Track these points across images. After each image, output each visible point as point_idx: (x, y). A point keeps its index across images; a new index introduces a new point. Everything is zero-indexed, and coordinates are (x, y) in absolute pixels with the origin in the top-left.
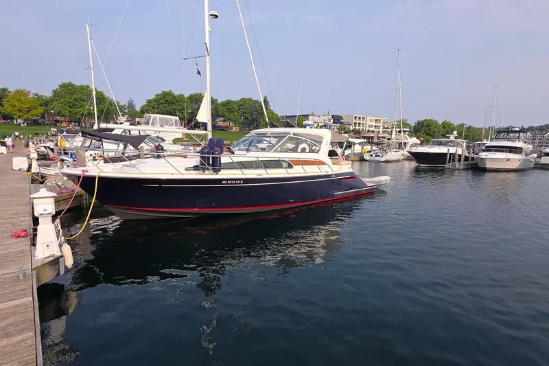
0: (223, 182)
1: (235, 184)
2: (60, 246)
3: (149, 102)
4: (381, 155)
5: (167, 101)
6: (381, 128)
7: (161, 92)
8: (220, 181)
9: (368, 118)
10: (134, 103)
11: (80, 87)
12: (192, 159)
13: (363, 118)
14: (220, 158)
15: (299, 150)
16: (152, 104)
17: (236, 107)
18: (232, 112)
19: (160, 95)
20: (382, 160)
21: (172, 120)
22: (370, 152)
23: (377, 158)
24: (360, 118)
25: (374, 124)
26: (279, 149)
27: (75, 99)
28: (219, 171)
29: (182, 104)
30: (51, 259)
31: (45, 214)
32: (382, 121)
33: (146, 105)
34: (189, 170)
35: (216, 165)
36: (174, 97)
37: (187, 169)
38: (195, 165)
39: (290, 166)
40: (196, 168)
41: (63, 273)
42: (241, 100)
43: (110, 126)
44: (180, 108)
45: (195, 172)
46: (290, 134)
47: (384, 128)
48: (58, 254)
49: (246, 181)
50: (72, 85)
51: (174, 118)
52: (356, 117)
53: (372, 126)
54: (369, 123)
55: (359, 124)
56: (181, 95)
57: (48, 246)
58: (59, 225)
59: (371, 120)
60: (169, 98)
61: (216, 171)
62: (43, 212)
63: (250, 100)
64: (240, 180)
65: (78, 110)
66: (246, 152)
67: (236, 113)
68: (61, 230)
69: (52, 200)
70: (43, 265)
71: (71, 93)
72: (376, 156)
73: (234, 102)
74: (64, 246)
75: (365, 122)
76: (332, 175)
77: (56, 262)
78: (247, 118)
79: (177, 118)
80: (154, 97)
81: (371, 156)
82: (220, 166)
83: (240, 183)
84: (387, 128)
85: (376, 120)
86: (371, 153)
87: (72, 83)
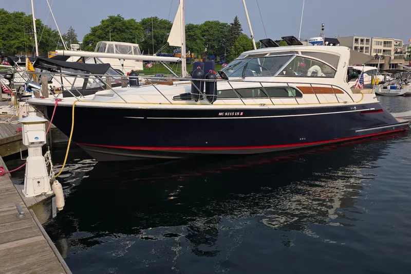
0: (220, 114)
1: (234, 116)
2: (51, 183)
3: (94, 30)
4: (398, 86)
5: (115, 28)
6: (393, 53)
7: (107, 18)
8: (215, 112)
9: (374, 40)
10: (75, 33)
11: (14, 14)
12: (179, 86)
13: (367, 40)
14: (216, 83)
15: (309, 74)
16: (98, 33)
17: (198, 32)
18: (195, 40)
19: (107, 21)
20: (401, 93)
21: (130, 47)
22: (382, 83)
23: (393, 91)
24: (362, 40)
25: (382, 47)
26: (284, 72)
27: (9, 30)
28: (215, 100)
29: (134, 31)
30: (44, 197)
31: (37, 143)
32: (393, 43)
33: (90, 35)
34: (178, 99)
35: (212, 93)
36: (124, 23)
37: (175, 98)
38: (184, 92)
39: (299, 95)
40: (184, 97)
41: (56, 215)
42: (205, 24)
43: (67, 52)
44: (131, 37)
45: (184, 102)
46: (297, 52)
47: (396, 53)
48: (50, 193)
49: (247, 112)
50: (5, 13)
51: (132, 45)
52: (357, 40)
53: (379, 51)
54: (375, 47)
55: (362, 48)
56: (132, 20)
57: (39, 182)
58: (50, 158)
59: (378, 43)
60: (118, 24)
61: (211, 100)
62: (34, 141)
63: (217, 23)
64: (240, 111)
65: (12, 42)
66: (241, 78)
67: (198, 41)
68: (51, 164)
69: (43, 126)
70: (38, 204)
71: (4, 22)
72: (392, 88)
73: (196, 27)
74: (55, 183)
75: (369, 46)
76: (353, 106)
77: (48, 201)
78: (212, 47)
79: (137, 45)
80: (99, 24)
81: (385, 88)
82: (216, 94)
83: (239, 116)
84: (401, 53)
85: (385, 43)
86: (385, 85)
87: (5, 10)
